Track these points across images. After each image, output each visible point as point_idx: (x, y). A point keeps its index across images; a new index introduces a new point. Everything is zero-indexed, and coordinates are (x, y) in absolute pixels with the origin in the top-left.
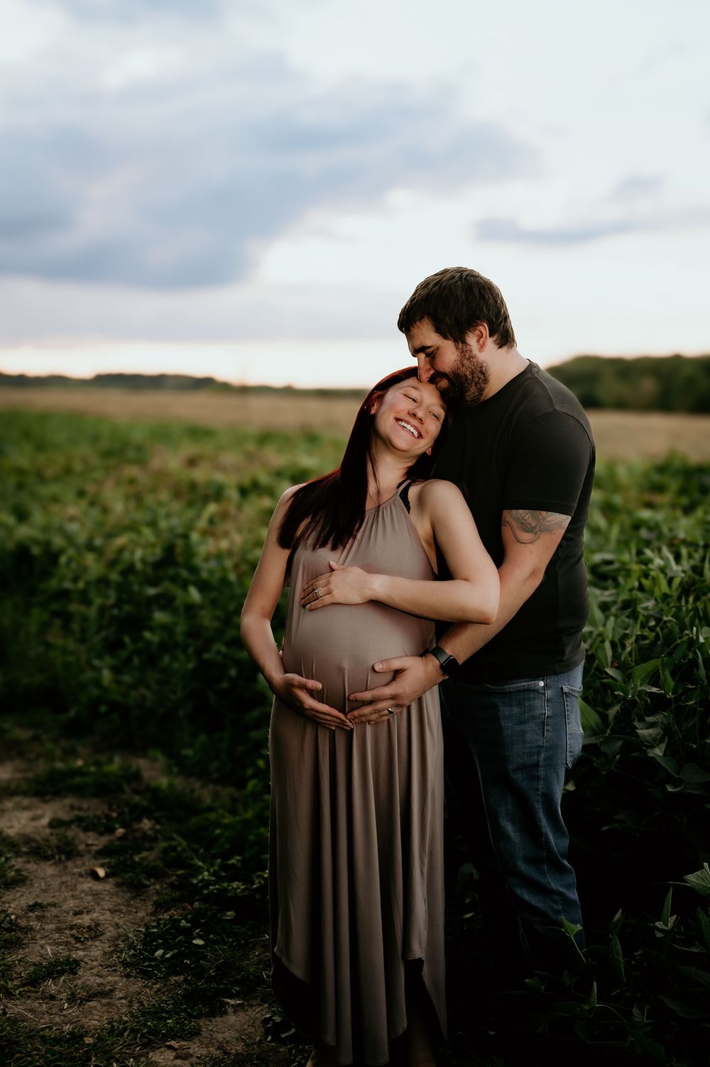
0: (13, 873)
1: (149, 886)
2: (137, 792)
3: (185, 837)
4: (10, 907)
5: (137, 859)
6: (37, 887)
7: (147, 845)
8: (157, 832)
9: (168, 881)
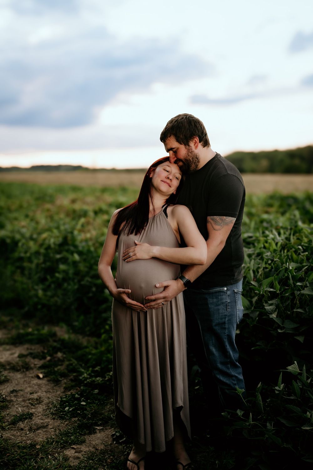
0: (3, 378)
1: (61, 381)
2: (55, 341)
3: (76, 359)
4: (3, 392)
5: (56, 369)
6: (14, 383)
7: (60, 363)
8: (64, 358)
9: (70, 378)
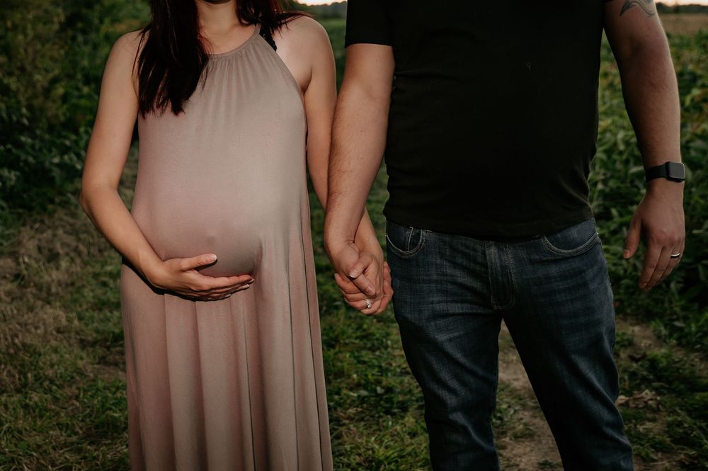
0: (521, 426)
1: (654, 461)
2: (632, 359)
3: (689, 413)
4: (521, 461)
5: (641, 428)
6: (545, 444)
7: (649, 416)
8: (659, 403)
9: (677, 459)
